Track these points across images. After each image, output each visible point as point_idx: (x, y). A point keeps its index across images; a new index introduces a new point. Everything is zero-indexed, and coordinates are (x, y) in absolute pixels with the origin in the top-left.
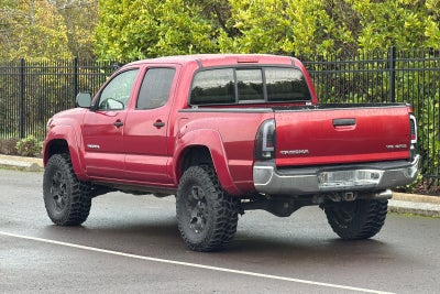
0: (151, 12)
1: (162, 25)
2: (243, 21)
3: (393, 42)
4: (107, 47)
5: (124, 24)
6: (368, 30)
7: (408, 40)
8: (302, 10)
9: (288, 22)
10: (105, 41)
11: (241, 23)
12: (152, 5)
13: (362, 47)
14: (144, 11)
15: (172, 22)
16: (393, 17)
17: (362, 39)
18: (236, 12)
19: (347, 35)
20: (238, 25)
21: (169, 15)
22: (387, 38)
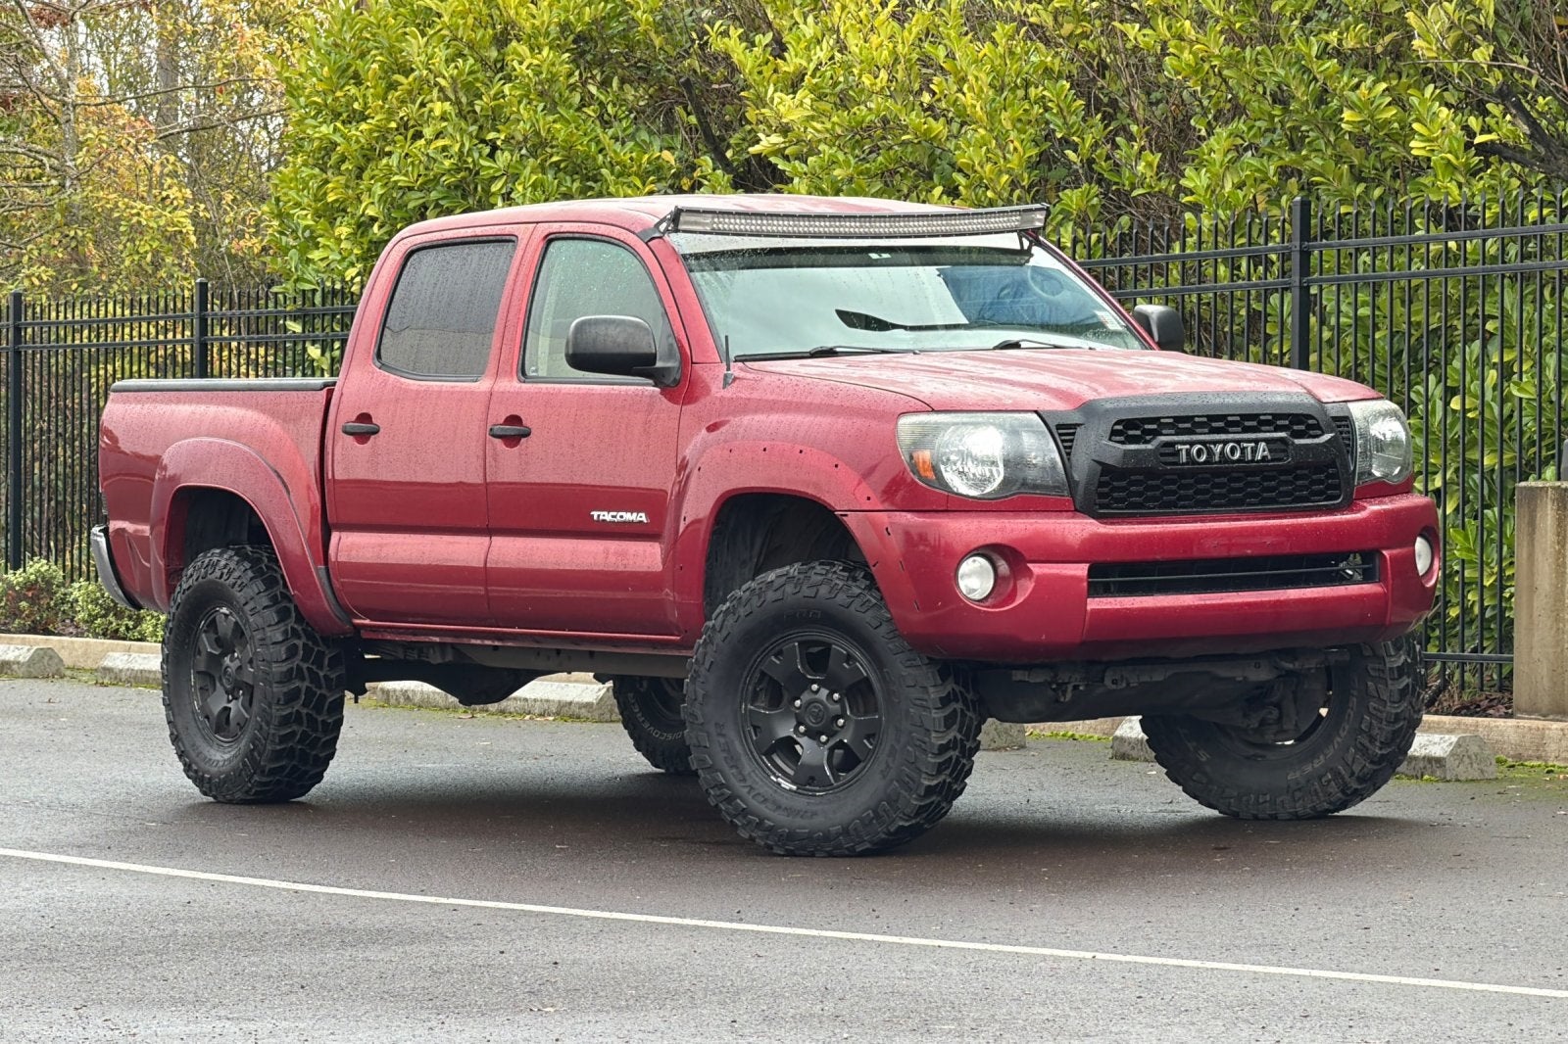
0: (465, 114)
1: (503, 158)
2: (785, 130)
3: (1308, 188)
4: (312, 242)
5: (370, 155)
6: (1218, 145)
7: (1358, 177)
8: (985, 79)
9: (938, 127)
10: (305, 219)
11: (776, 139)
12: (468, 87)
13: (1196, 209)
14: (438, 108)
15: (538, 145)
16: (1301, 93)
17: (1195, 180)
18: (761, 102)
19: (1146, 166)
20: (767, 142)
21: (527, 118)
22: (1285, 173)
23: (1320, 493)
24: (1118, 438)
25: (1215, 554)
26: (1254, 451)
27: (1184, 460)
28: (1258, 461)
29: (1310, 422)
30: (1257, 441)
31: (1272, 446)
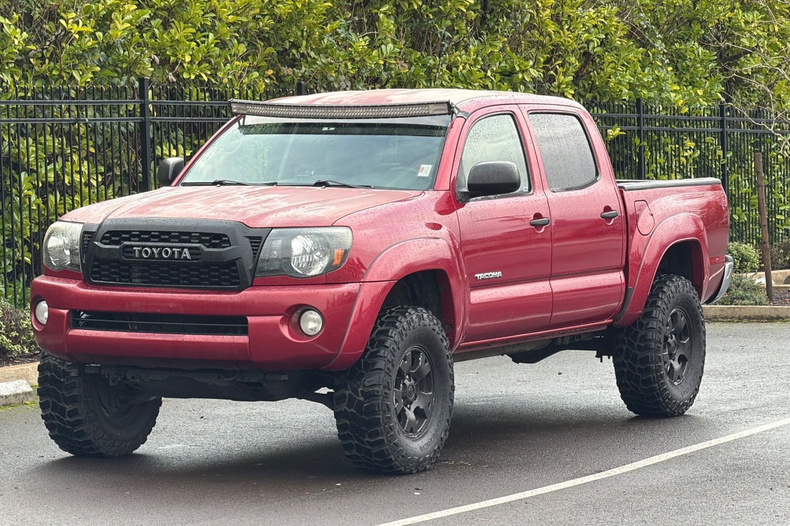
23: (226, 280)
24: (105, 241)
25: (138, 310)
26: (180, 253)
27: (137, 256)
28: (182, 260)
29: (224, 238)
30: (183, 248)
31: (192, 251)
